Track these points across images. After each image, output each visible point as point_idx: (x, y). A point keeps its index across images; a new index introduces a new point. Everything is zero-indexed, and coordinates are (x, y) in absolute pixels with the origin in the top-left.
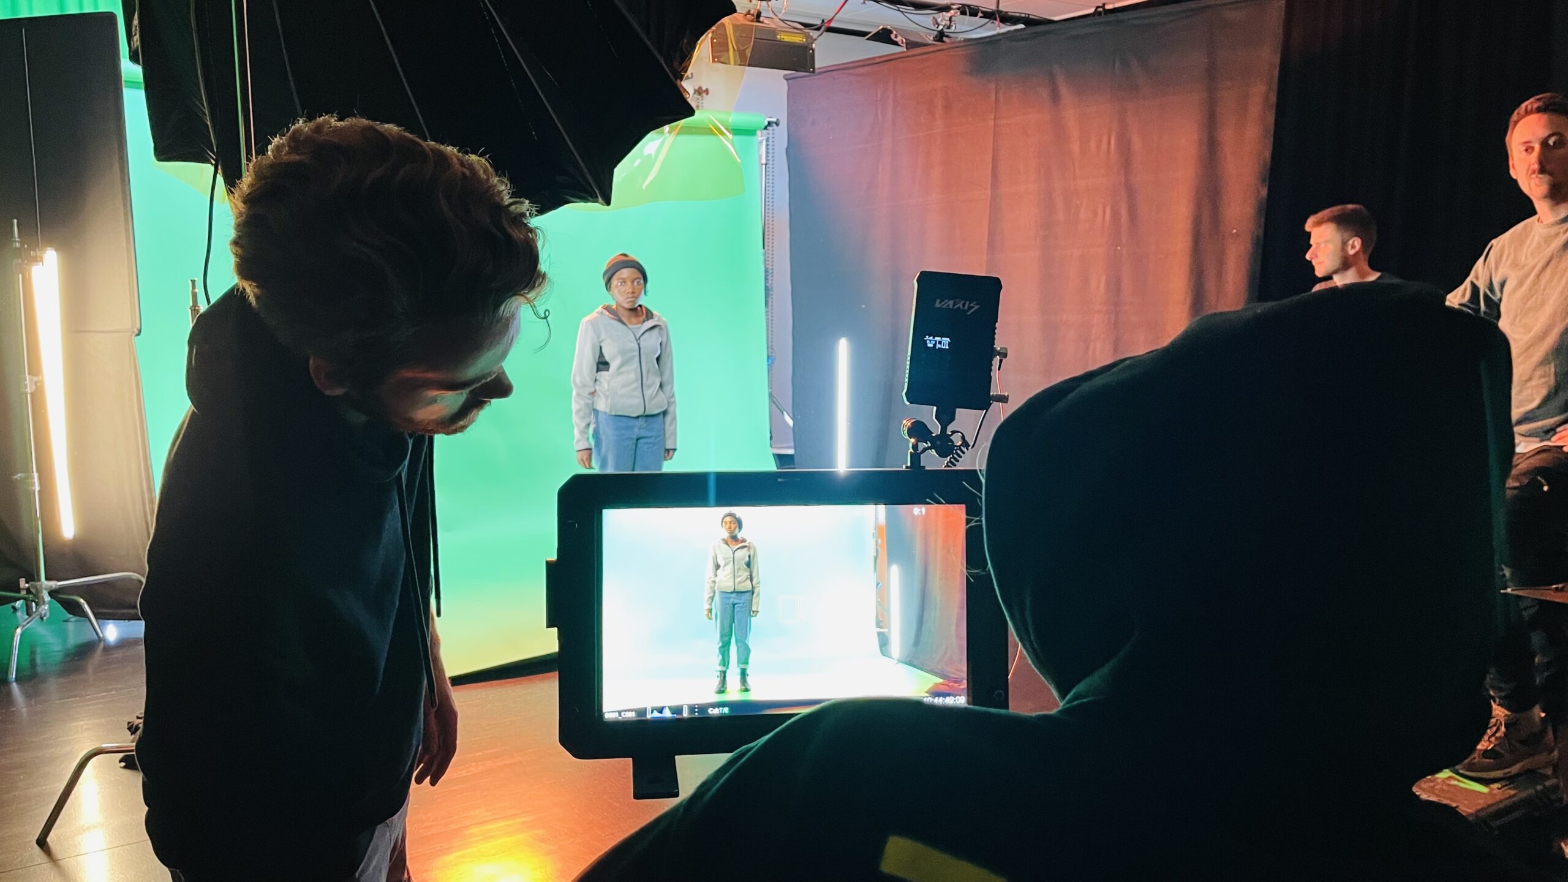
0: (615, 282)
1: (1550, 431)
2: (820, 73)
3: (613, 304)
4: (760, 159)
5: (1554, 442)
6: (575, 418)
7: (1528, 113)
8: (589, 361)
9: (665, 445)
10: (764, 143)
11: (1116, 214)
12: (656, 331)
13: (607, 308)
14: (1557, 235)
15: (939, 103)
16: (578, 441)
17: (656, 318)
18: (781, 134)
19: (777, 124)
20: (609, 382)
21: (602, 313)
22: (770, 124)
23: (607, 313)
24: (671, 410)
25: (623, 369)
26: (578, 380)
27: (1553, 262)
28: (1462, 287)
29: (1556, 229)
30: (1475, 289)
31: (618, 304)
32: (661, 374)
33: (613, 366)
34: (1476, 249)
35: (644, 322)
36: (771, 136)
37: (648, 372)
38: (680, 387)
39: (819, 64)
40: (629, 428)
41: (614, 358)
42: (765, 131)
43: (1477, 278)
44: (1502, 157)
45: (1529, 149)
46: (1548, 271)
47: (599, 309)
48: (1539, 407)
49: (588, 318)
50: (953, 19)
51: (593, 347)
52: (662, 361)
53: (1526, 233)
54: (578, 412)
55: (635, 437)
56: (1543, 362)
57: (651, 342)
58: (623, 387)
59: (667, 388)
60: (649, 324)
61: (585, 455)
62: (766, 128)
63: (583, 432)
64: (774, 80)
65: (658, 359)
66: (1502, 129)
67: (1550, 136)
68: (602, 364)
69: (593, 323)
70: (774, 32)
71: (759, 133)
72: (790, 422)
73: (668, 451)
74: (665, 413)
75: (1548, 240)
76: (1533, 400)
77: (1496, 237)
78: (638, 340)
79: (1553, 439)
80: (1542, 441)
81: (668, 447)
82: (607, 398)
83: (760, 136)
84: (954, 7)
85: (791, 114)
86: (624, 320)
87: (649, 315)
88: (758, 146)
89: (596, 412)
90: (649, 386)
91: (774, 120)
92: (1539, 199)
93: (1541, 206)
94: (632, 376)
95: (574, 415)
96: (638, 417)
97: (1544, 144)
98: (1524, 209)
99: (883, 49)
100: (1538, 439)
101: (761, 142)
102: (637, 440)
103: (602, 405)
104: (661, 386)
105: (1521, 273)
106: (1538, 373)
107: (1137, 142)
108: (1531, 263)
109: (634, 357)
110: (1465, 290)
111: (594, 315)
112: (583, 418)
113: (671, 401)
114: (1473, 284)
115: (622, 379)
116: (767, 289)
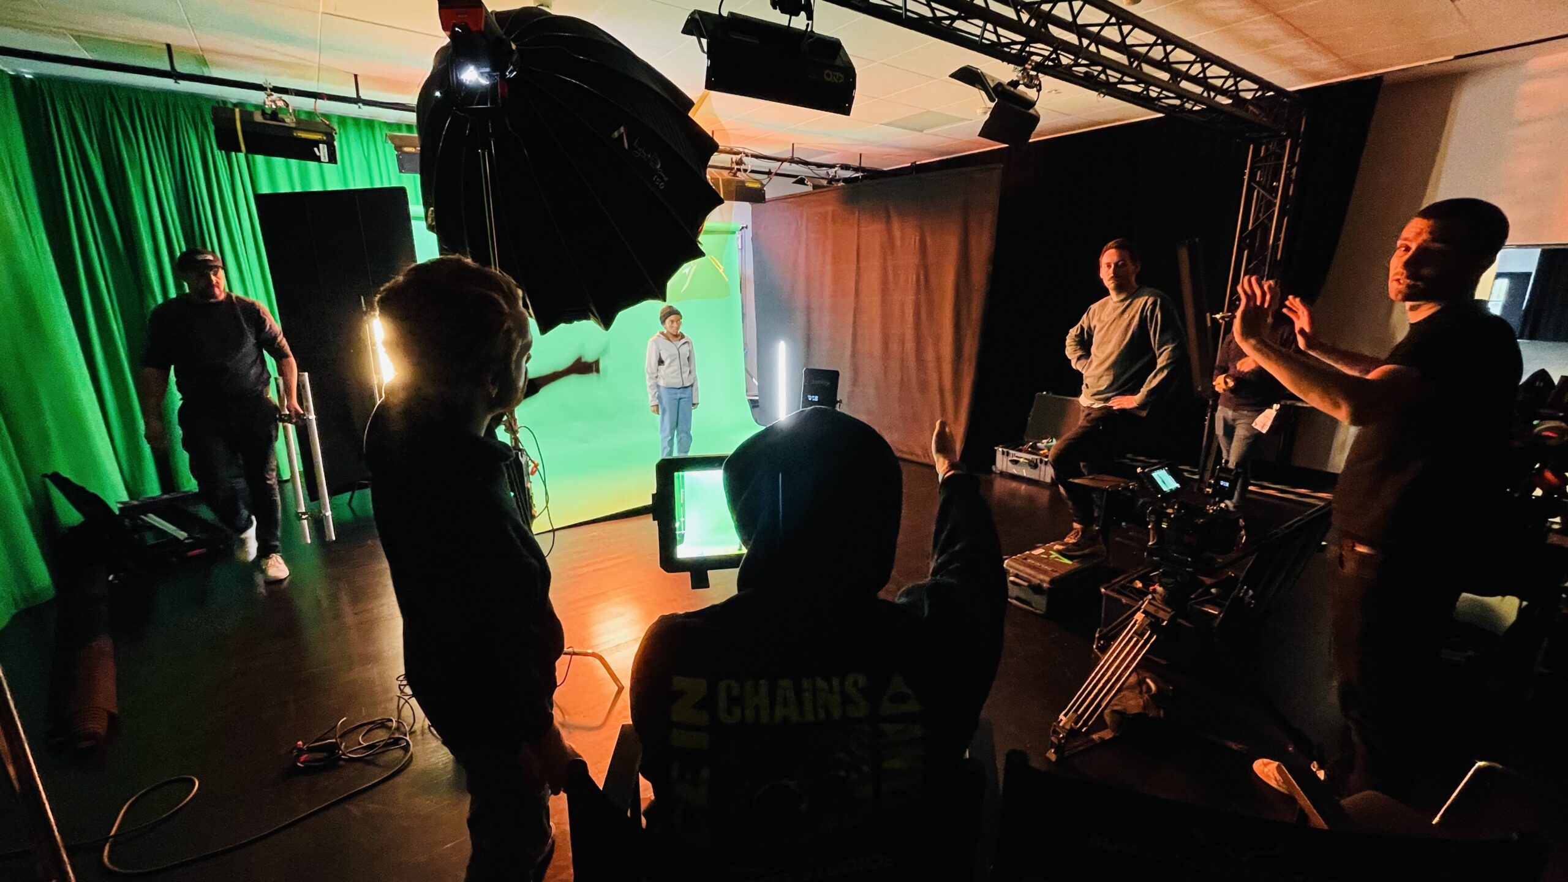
0: (667, 321)
1: (1107, 400)
2: (769, 201)
3: (665, 332)
4: (738, 246)
5: (1110, 404)
6: (648, 390)
7: (1110, 248)
8: (655, 360)
9: (692, 401)
10: (740, 238)
11: (918, 280)
12: (686, 345)
13: (662, 333)
14: (1119, 307)
15: (830, 218)
16: (651, 401)
17: (686, 338)
18: (749, 233)
19: (746, 228)
20: (664, 371)
21: (659, 336)
22: (743, 228)
23: (662, 336)
24: (695, 384)
25: (672, 364)
26: (649, 370)
27: (1116, 320)
28: (1076, 327)
29: (1118, 304)
30: (1082, 328)
31: (668, 331)
32: (690, 366)
33: (667, 363)
34: (1084, 309)
35: (680, 340)
36: (743, 234)
37: (684, 365)
38: (699, 372)
39: (767, 197)
40: (676, 394)
41: (667, 359)
42: (740, 232)
43: (1083, 323)
44: (1097, 268)
45: (1109, 266)
46: (1114, 324)
47: (658, 334)
48: (1106, 388)
49: (651, 339)
50: (837, 172)
51: (656, 353)
52: (692, 359)
53: (1106, 304)
54: (650, 387)
55: (678, 398)
56: (1108, 369)
57: (685, 350)
58: (672, 373)
59: (693, 373)
60: (683, 341)
61: (655, 408)
62: (741, 230)
63: (653, 397)
64: (746, 206)
65: (688, 358)
66: (1099, 253)
67: (1119, 261)
68: (661, 362)
69: (655, 341)
70: (743, 182)
71: (737, 232)
72: (757, 383)
73: (694, 405)
74: (692, 386)
75: (1115, 309)
76: (1102, 386)
77: (1092, 304)
78: (678, 350)
79: (1110, 403)
80: (1104, 403)
81: (694, 402)
82: (664, 379)
83: (738, 235)
84: (838, 166)
85: (753, 223)
86: (671, 339)
87: (683, 337)
88: (735, 241)
89: (658, 386)
90: (685, 372)
91: (745, 226)
92: (1111, 290)
93: (1112, 293)
94: (676, 368)
95: (648, 388)
96: (679, 388)
97: (1116, 264)
98: (1106, 293)
99: (800, 189)
100: (1102, 402)
101: (738, 238)
102: (680, 399)
103: (662, 383)
104: (690, 372)
105: (1103, 324)
106: (1105, 373)
107: (929, 240)
108: (1106, 320)
109: (675, 358)
110: (1078, 329)
111: (655, 337)
112: (653, 390)
113: (695, 379)
114: (1081, 326)
115: (671, 369)
116: (743, 315)
